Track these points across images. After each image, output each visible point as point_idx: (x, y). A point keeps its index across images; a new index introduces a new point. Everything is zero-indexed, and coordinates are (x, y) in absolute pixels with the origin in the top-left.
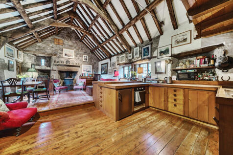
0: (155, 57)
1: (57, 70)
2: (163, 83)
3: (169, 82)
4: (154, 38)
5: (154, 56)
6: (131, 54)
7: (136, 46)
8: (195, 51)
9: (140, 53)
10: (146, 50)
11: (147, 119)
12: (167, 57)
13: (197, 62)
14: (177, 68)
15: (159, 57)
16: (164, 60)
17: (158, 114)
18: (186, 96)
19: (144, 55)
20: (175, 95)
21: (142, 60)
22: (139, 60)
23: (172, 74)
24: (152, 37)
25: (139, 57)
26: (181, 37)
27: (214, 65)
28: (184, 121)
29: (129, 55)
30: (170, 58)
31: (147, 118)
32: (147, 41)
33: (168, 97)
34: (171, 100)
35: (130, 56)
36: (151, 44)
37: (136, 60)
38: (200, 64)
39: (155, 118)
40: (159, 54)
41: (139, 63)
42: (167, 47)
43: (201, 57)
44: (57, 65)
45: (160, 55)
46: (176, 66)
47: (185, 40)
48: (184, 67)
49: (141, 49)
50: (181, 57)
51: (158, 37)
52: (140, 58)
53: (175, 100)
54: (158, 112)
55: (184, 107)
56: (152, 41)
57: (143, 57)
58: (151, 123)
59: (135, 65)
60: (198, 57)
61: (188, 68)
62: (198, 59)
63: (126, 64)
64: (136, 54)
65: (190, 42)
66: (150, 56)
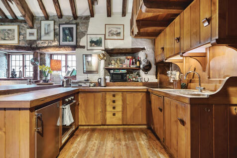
0: (83, 47)
2: (95, 86)
3: (103, 84)
4: (81, 17)
5: (81, 44)
6: (34, 31)
7: (47, 17)
8: (126, 49)
9: (56, 34)
10: (67, 32)
11: (89, 149)
12: (99, 50)
13: (127, 62)
14: (110, 67)
15: (89, 48)
16: (95, 53)
17: (96, 135)
18: (124, 101)
19: (65, 40)
20: (114, 102)
21: (60, 46)
22: (54, 46)
23: (105, 75)
24: (79, 14)
25: (54, 41)
26: (115, 30)
27: (139, 67)
28: (124, 131)
29: (29, 31)
30: (103, 52)
31: (86, 147)
32: (68, 17)
33: (106, 105)
34: (109, 108)
35: (32, 34)
36: (77, 24)
37: (46, 45)
38: (130, 64)
39: (97, 142)
40: (89, 44)
41: (51, 51)
42: (99, 36)
43: (131, 57)
45: (91, 46)
46: (109, 65)
47: (118, 34)
48: (116, 67)
49: (57, 27)
50: (113, 54)
51: (87, 18)
52: (56, 43)
53: (114, 108)
54: (93, 130)
55: (123, 113)
56: (78, 21)
57: (62, 43)
58: (97, 152)
59: (41, 54)
60: (128, 57)
61: (120, 67)
62: (128, 59)
63: (17, 48)
64: (47, 34)
65: (122, 38)
66: (74, 43)
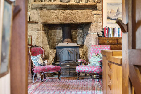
1: (41, 21)
44: (41, 9)
